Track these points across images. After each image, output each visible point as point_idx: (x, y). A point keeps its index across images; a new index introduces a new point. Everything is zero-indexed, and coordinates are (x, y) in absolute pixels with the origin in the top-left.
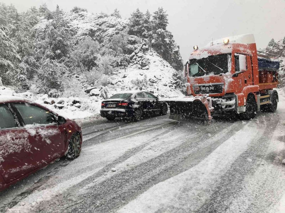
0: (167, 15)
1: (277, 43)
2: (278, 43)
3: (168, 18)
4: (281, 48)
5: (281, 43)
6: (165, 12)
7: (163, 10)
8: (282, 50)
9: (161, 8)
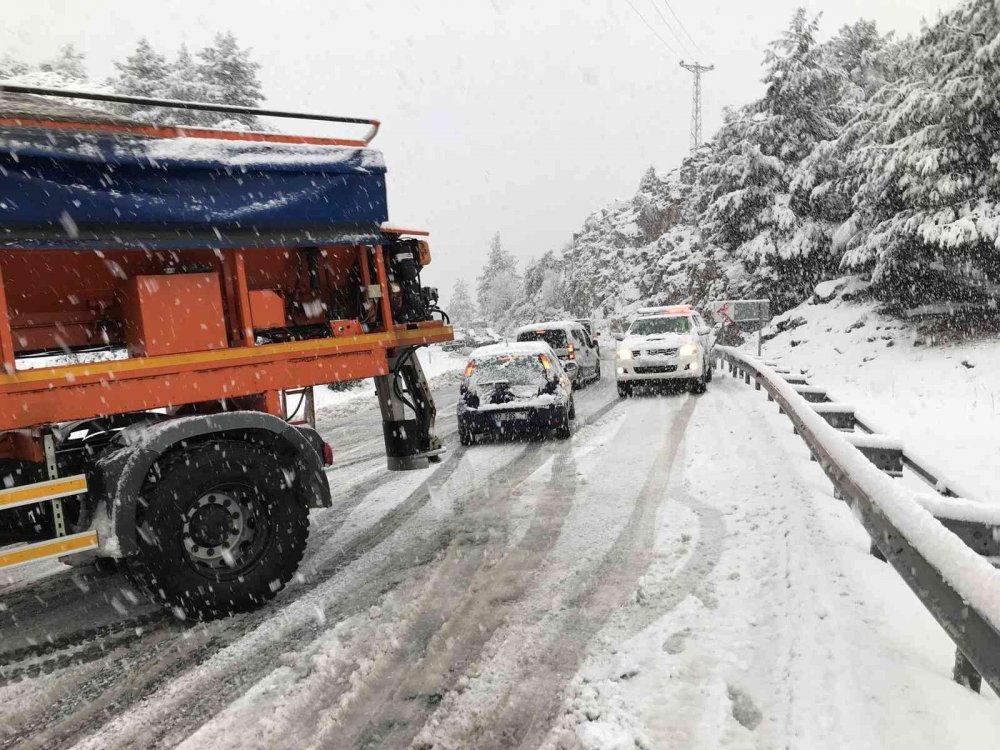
0: (256, 66)
1: (662, 180)
2: (666, 181)
3: (259, 76)
4: (676, 195)
5: (675, 180)
6: (246, 54)
7: (237, 43)
8: (678, 202)
9: (224, 36)
